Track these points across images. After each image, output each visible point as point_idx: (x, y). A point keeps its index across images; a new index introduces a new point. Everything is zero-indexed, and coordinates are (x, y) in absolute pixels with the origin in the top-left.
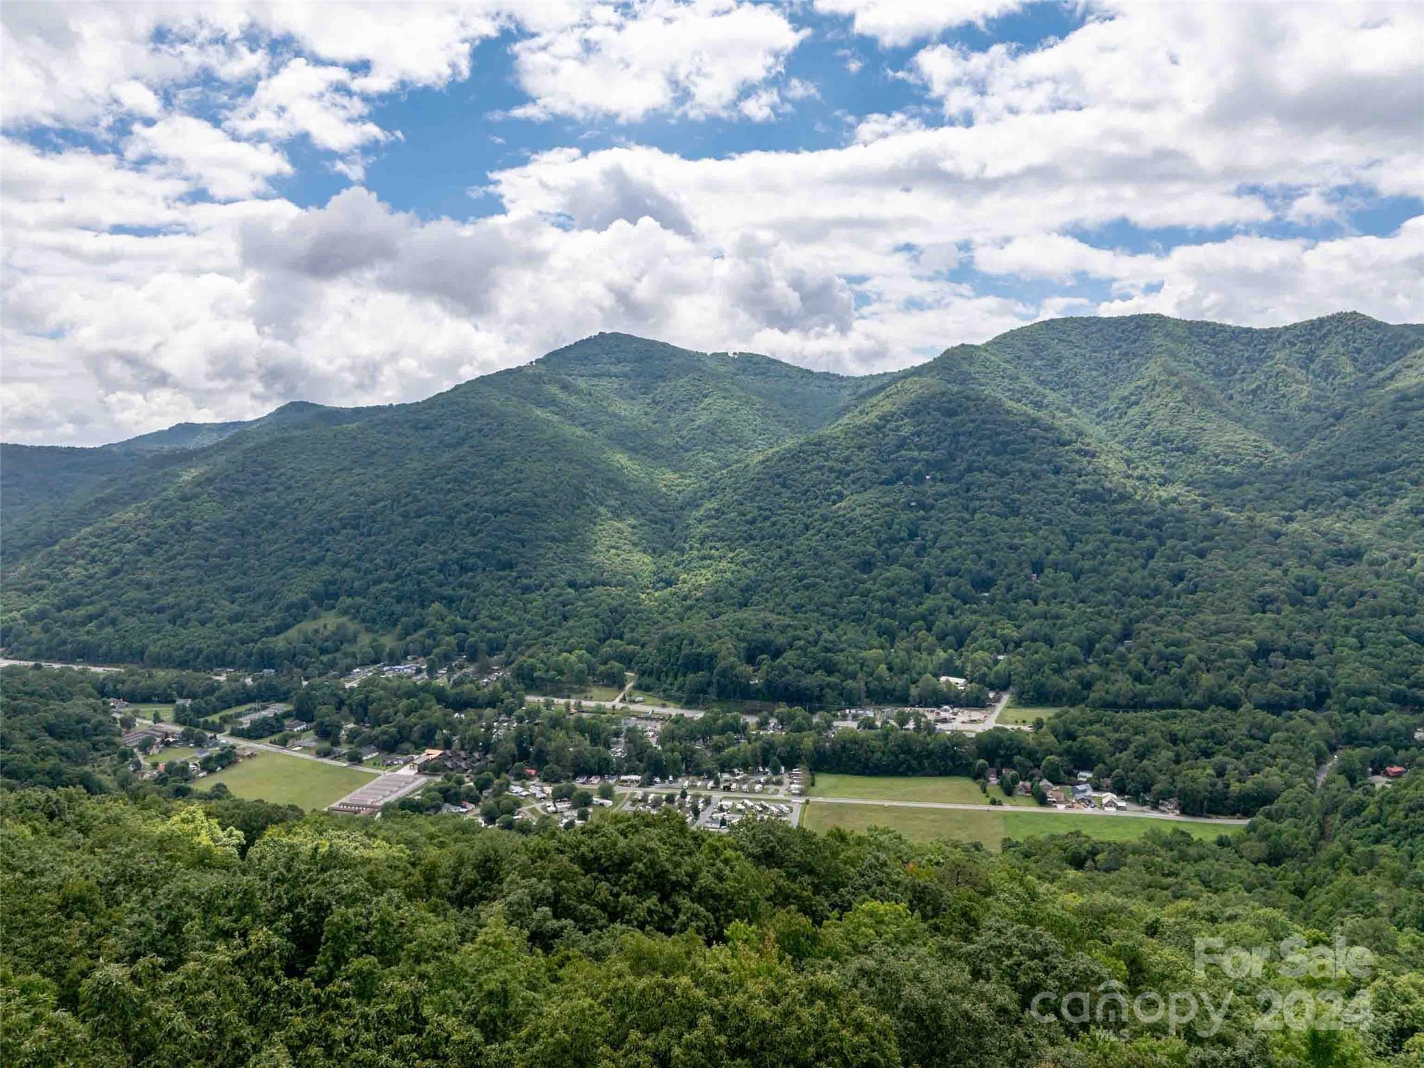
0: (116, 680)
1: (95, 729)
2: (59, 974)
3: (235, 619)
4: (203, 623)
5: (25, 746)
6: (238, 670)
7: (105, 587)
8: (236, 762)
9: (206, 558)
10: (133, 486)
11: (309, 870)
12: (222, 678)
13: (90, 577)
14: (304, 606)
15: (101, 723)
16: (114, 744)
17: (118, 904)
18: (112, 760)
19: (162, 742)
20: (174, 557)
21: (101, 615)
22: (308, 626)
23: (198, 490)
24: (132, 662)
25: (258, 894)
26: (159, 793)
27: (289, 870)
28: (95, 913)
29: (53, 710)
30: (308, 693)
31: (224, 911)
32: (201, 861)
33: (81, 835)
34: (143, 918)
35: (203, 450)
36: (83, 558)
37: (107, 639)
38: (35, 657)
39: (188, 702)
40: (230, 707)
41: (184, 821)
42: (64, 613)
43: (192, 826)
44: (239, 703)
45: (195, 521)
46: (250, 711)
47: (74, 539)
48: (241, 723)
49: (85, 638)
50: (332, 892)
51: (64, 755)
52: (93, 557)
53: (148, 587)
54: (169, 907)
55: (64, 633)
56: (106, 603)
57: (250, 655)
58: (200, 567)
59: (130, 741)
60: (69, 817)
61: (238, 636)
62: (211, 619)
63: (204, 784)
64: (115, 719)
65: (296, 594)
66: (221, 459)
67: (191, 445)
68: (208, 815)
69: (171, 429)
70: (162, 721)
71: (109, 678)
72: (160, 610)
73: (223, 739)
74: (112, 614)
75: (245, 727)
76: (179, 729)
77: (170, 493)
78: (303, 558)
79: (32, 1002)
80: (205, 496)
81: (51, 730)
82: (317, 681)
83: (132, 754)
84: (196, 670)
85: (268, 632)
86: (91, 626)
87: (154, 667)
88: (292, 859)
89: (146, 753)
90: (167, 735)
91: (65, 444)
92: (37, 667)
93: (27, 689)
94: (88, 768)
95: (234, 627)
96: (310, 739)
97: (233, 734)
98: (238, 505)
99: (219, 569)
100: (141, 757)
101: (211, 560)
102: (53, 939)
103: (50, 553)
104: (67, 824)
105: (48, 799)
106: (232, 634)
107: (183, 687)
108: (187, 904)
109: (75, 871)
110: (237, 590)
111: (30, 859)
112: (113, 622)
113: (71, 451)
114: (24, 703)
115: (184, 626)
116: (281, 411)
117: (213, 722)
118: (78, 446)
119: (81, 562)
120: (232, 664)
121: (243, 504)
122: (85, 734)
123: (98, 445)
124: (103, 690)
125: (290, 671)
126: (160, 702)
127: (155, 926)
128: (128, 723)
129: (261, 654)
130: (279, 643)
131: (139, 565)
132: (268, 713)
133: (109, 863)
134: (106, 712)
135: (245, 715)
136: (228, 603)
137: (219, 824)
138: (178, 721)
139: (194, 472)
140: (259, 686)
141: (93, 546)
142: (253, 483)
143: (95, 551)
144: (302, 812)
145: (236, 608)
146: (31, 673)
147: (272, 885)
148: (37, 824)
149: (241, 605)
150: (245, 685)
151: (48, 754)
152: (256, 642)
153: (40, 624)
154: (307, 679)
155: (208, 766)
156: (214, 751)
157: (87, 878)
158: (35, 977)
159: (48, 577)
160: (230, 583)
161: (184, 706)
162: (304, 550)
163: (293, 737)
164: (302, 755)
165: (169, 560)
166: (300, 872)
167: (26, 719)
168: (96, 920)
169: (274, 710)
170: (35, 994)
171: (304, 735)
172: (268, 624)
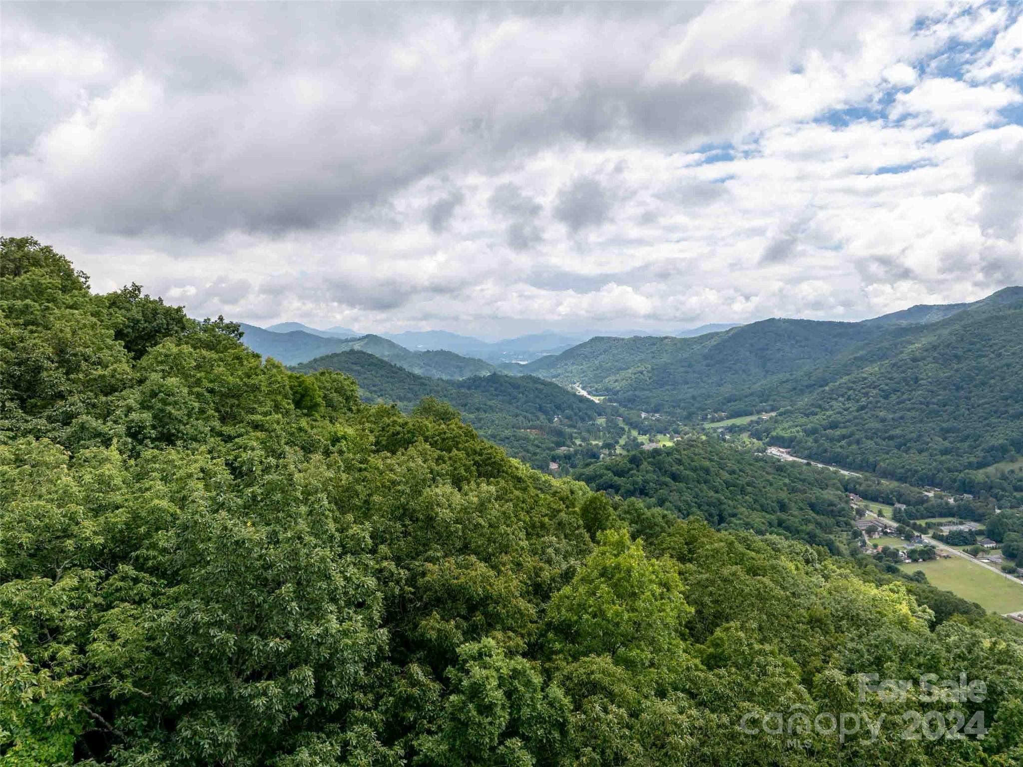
0: (856, 482)
1: (839, 512)
2: (804, 664)
3: (945, 452)
4: (920, 451)
5: (796, 513)
6: (943, 490)
7: (855, 418)
8: (934, 559)
9: (927, 404)
10: (879, 349)
11: (987, 658)
12: (931, 494)
13: (846, 410)
14: (1003, 450)
15: (843, 509)
16: (850, 524)
17: (843, 632)
18: (848, 535)
19: (882, 531)
20: (903, 402)
21: (850, 437)
22: (1006, 467)
23: (925, 353)
24: (867, 471)
25: (943, 661)
26: (876, 566)
27: (970, 652)
28: (827, 633)
29: (815, 494)
30: (1000, 520)
31: (915, 664)
32: (900, 623)
33: (823, 579)
34: (859, 647)
35: (932, 325)
36: (842, 396)
37: (852, 453)
38: (809, 457)
39: (903, 507)
40: (934, 517)
41: (892, 590)
42: (827, 431)
43: (896, 595)
44: (941, 515)
45: (921, 377)
46: (949, 524)
47: (837, 383)
48: (942, 531)
49: (839, 450)
50: (1006, 684)
51: (819, 524)
52: (849, 396)
53: (883, 420)
54: (877, 646)
55: (827, 445)
56: (854, 428)
57: (955, 481)
58: (923, 411)
59: (861, 525)
60: (818, 566)
61: (946, 466)
62: (927, 449)
63: (909, 568)
64: (852, 508)
65: (997, 439)
66: (945, 332)
67: (923, 321)
68: (909, 591)
69: (909, 309)
70: (883, 516)
71: (851, 479)
72: (891, 438)
73: (927, 539)
74: (857, 437)
75: (945, 534)
76: (895, 525)
77: (904, 356)
78: (1006, 412)
79: (788, 675)
80: (930, 359)
81: (812, 506)
82: (1009, 511)
83: (861, 535)
84: (911, 485)
85: (970, 466)
86: (843, 443)
87: (882, 477)
88: (974, 645)
89: (870, 536)
90: (886, 527)
91: (838, 320)
92: (808, 464)
93: (802, 477)
94: (832, 537)
95: (944, 458)
96: (997, 556)
97: (934, 537)
98: (956, 367)
99: (936, 413)
100: (866, 538)
101: (931, 406)
102: (803, 642)
103: (823, 391)
104: (816, 570)
105: (807, 551)
106: (941, 463)
107: (901, 496)
108: (889, 649)
109: (818, 602)
110: (948, 431)
111: (793, 584)
112: (858, 442)
113: (841, 324)
114: (799, 486)
115: (906, 452)
116: (998, 295)
117: (920, 525)
118: (846, 321)
119: (840, 399)
120: (939, 485)
121: (960, 366)
122: (832, 514)
123: (858, 320)
124: (848, 487)
125: (986, 498)
126: (883, 503)
127: (866, 656)
128: (860, 513)
129: (963, 483)
130: (979, 475)
131: (879, 405)
132: (965, 527)
133: (839, 603)
134: (847, 502)
135: (945, 525)
136: (941, 440)
137: (916, 600)
138: (895, 518)
139: (924, 341)
140: (959, 506)
141: (850, 389)
142: (970, 350)
143: (851, 392)
144: (984, 612)
145: (947, 444)
146: (805, 467)
147: (954, 659)
148: (799, 565)
149: (951, 443)
150: (947, 503)
151: (809, 521)
152: (960, 471)
153: (813, 437)
154: (999, 509)
155: (914, 556)
156: (919, 547)
157: (825, 608)
158: (790, 659)
159: (820, 407)
160: (944, 425)
161: (900, 509)
162: (1008, 405)
163: (983, 551)
164: (989, 567)
165: (899, 403)
166: (978, 657)
167: (800, 496)
168: (828, 637)
169: (968, 527)
170: (789, 670)
171: (993, 552)
172: (971, 459)
